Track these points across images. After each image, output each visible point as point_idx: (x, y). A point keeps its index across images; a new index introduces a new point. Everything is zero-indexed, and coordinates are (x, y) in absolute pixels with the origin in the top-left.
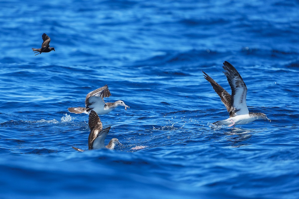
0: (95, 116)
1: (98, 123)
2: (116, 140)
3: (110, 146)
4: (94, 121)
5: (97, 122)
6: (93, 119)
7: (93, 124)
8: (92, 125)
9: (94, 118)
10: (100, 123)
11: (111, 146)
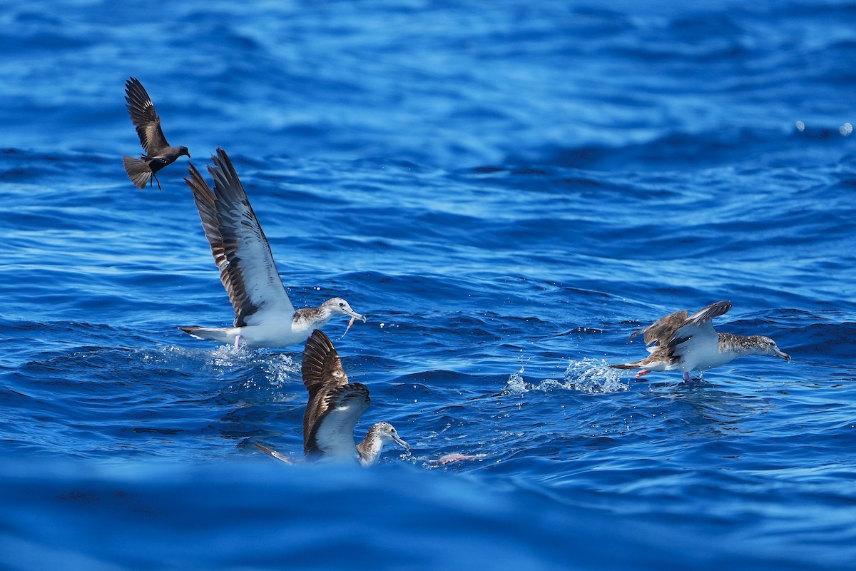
0: (326, 350)
1: (335, 374)
2: (385, 429)
3: (368, 444)
4: (320, 365)
5: (333, 371)
6: (320, 359)
7: (316, 375)
8: (316, 379)
9: (323, 355)
10: (342, 376)
11: (371, 445)
